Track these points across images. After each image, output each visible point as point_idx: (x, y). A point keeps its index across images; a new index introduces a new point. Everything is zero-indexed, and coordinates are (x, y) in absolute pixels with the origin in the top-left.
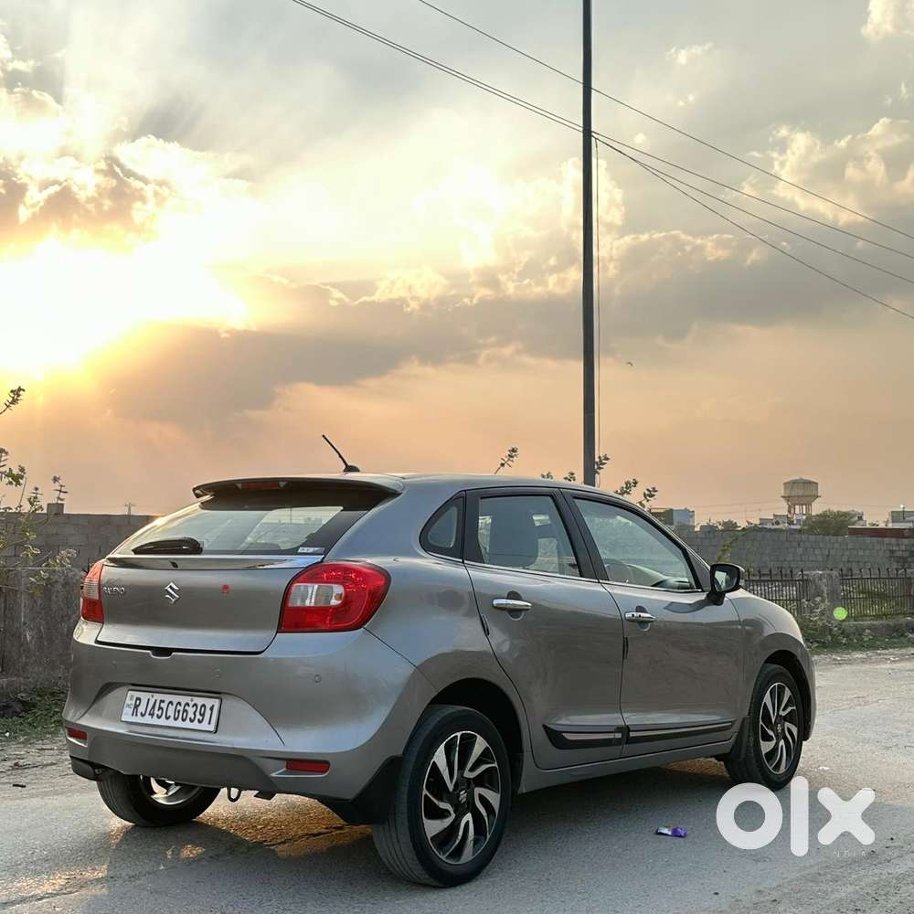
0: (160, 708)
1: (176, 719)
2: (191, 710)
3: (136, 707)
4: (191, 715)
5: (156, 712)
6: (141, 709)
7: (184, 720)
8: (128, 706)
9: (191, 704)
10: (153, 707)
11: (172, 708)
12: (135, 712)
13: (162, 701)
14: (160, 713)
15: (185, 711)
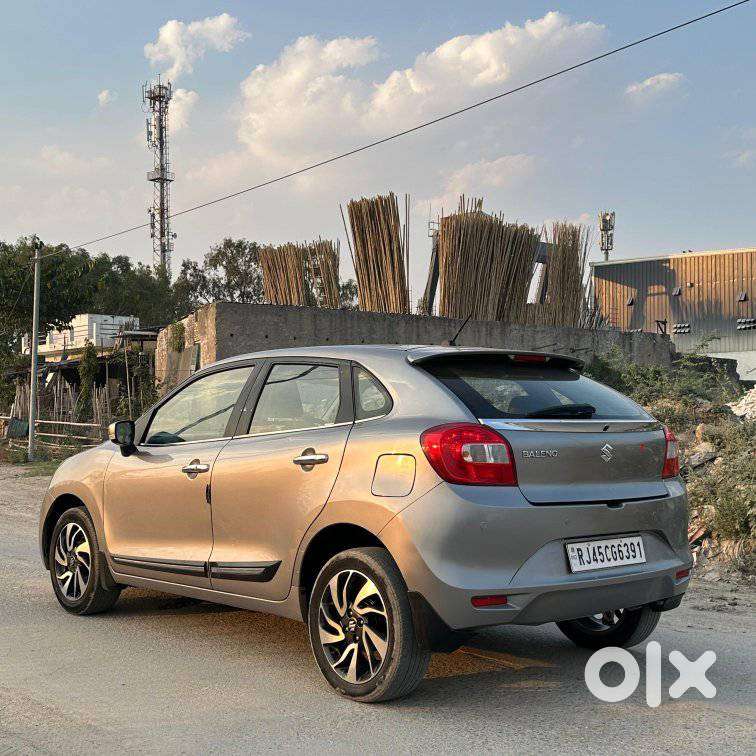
0: (600, 553)
1: (616, 559)
2: (624, 549)
3: (581, 557)
4: (625, 554)
5: (599, 558)
6: (585, 557)
7: (622, 559)
8: (573, 557)
9: (622, 545)
10: (594, 554)
11: (609, 551)
12: (582, 562)
13: (599, 547)
14: (601, 557)
15: (620, 551)
